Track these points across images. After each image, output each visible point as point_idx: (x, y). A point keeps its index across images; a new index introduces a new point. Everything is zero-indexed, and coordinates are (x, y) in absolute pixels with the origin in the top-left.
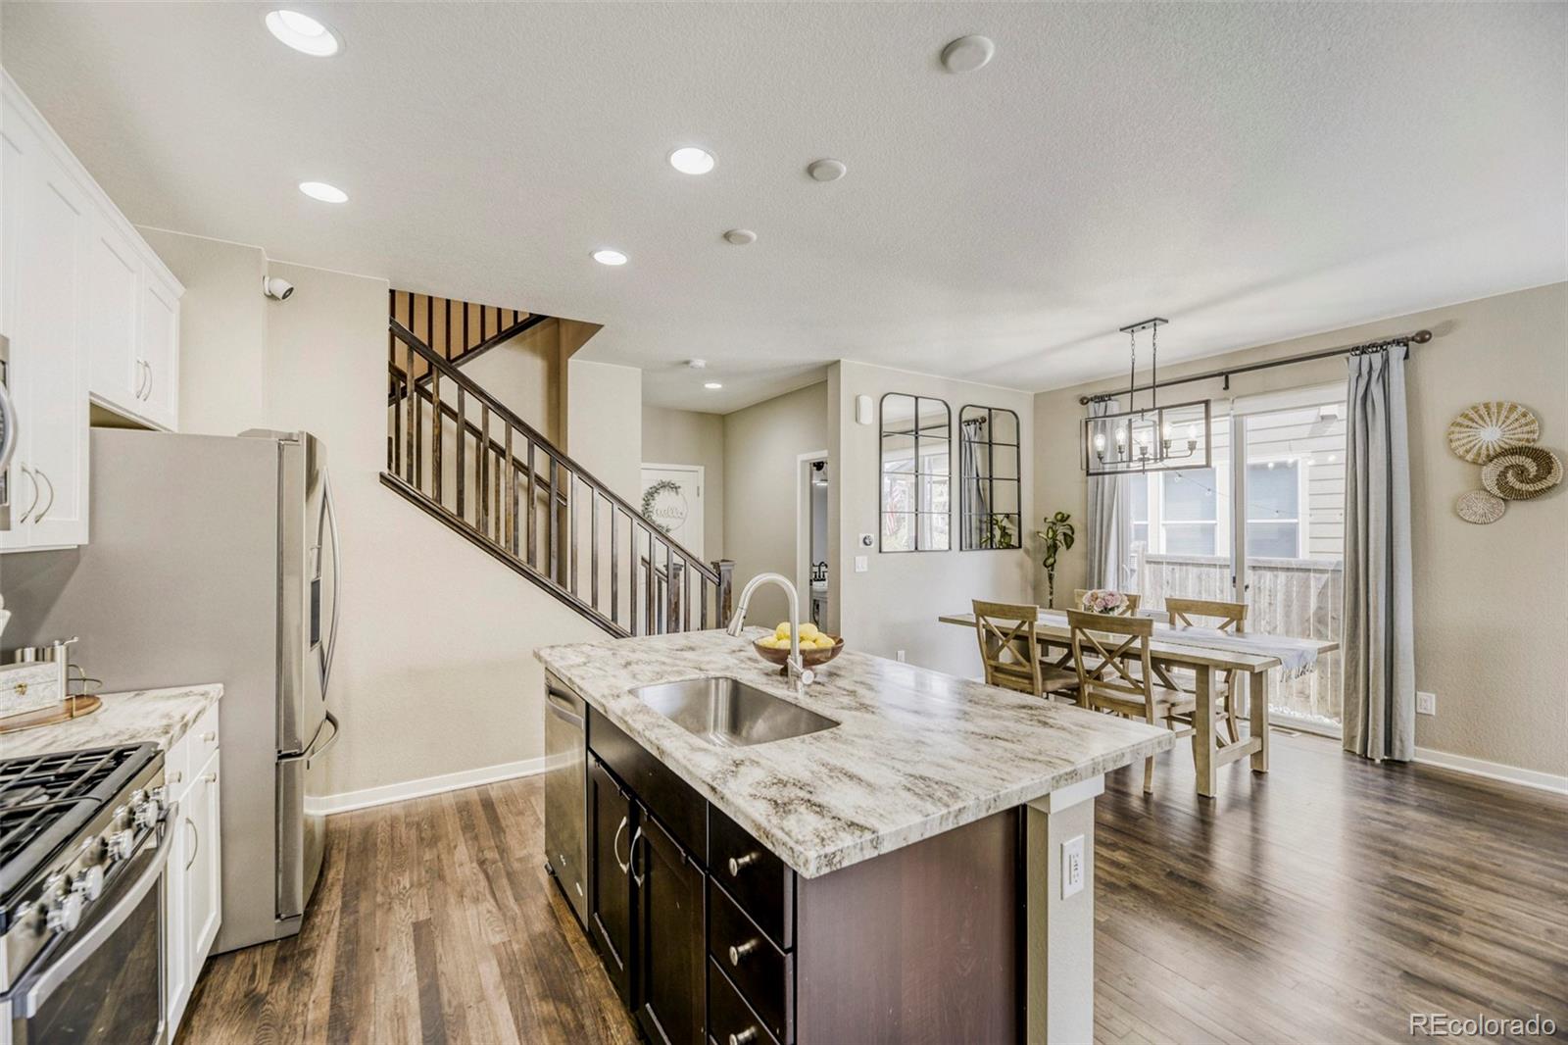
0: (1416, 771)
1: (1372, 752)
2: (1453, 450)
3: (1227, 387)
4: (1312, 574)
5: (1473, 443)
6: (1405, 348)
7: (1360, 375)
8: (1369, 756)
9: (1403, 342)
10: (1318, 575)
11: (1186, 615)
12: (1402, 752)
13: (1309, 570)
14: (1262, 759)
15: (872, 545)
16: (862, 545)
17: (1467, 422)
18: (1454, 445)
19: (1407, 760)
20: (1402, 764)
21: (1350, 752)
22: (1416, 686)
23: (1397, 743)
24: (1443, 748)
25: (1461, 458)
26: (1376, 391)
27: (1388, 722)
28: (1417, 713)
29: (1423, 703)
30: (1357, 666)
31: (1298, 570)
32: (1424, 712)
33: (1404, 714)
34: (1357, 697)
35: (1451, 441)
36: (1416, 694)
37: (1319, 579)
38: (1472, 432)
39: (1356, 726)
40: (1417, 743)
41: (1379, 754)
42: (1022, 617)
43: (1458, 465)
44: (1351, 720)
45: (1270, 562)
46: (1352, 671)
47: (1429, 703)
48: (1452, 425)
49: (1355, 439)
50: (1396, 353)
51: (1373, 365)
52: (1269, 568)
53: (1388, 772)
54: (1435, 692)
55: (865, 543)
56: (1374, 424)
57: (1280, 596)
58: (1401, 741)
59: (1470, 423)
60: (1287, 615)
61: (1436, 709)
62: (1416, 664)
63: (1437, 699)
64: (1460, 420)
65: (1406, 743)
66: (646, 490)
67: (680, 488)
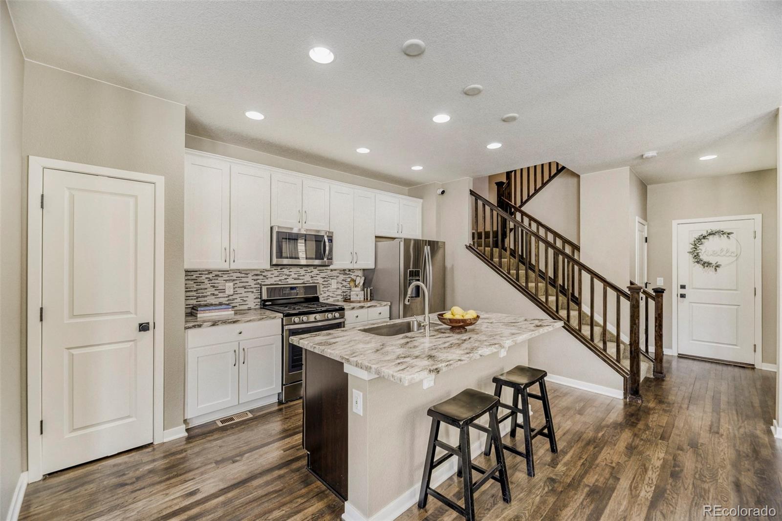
66: (695, 238)
67: (732, 233)
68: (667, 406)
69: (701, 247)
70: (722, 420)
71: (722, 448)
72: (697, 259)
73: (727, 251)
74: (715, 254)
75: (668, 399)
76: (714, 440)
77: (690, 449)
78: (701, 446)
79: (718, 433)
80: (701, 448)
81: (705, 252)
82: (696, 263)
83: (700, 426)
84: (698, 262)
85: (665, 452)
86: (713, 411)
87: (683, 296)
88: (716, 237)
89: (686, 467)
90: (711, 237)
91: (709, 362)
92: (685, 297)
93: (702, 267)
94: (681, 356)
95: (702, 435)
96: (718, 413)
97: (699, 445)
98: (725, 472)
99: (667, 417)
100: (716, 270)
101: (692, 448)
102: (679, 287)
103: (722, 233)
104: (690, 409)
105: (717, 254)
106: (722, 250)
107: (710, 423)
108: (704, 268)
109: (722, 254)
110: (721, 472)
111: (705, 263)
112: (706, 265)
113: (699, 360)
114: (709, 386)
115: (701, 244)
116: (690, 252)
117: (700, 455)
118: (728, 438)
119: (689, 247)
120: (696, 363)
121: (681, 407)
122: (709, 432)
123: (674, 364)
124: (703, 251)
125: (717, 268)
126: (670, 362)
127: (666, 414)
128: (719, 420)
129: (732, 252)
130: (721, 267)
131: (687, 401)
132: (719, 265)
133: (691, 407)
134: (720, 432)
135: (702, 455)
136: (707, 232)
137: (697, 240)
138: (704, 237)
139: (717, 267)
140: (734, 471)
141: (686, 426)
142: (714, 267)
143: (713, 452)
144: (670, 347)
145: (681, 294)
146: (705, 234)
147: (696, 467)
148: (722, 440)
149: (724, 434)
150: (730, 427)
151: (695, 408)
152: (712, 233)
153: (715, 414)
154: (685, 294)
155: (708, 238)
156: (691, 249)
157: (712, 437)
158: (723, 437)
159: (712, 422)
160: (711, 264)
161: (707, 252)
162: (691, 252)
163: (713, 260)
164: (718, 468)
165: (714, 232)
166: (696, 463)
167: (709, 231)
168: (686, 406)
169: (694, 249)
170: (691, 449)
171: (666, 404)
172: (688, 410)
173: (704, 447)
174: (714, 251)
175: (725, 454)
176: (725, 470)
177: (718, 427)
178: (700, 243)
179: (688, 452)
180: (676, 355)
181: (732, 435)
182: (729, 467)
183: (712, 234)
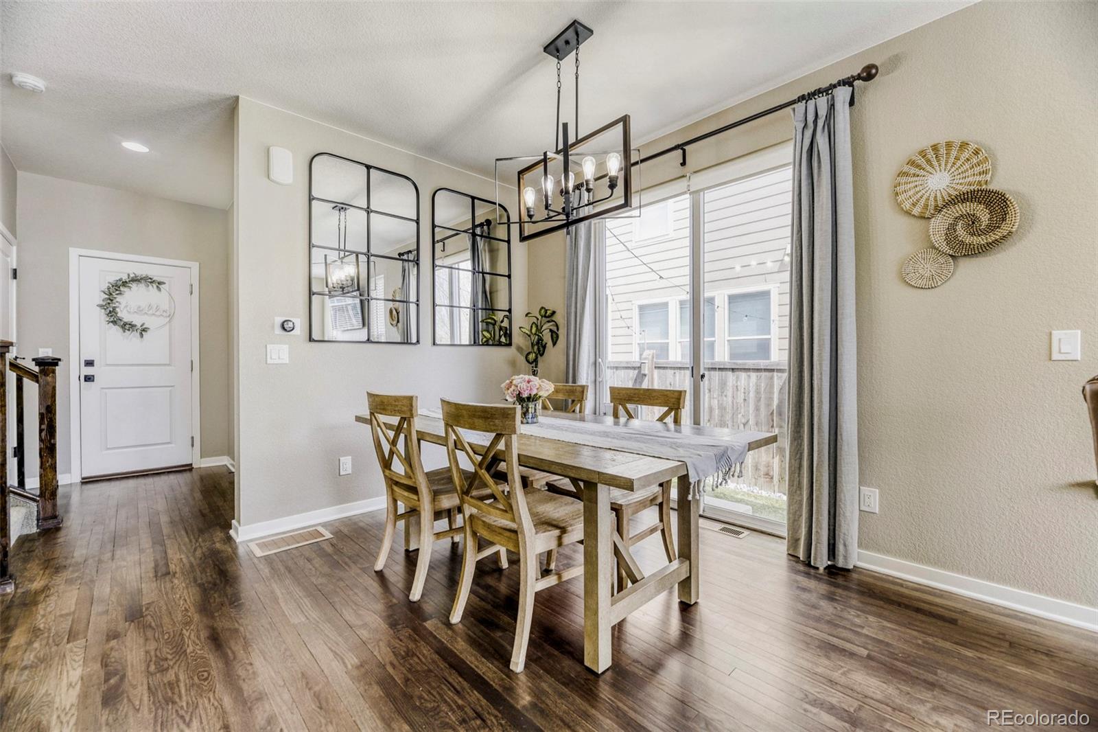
0: (861, 584)
1: (815, 559)
2: (899, 205)
3: (684, 164)
4: (775, 374)
5: (920, 194)
6: (851, 88)
7: (805, 126)
8: (812, 564)
9: (848, 82)
10: (780, 374)
11: (629, 406)
12: (845, 557)
13: (772, 370)
14: (690, 588)
15: (297, 331)
16: (278, 331)
17: (913, 170)
18: (900, 198)
19: (851, 567)
20: (845, 572)
21: (793, 557)
22: (860, 482)
23: (840, 548)
24: (888, 552)
25: (908, 213)
26: (822, 142)
27: (832, 523)
28: (860, 510)
29: (866, 498)
30: (801, 459)
31: (766, 370)
32: (867, 509)
33: (848, 514)
34: (801, 495)
35: (897, 194)
36: (859, 488)
37: (781, 377)
38: (919, 181)
39: (800, 527)
40: (860, 545)
41: (822, 562)
42: (400, 412)
43: (905, 221)
44: (794, 520)
45: (745, 364)
46: (797, 465)
47: (872, 498)
48: (898, 176)
49: (800, 200)
50: (842, 94)
51: (819, 113)
52: (744, 369)
53: (833, 589)
54: (879, 487)
55: (284, 328)
56: (819, 181)
57: (752, 395)
58: (845, 545)
59: (917, 171)
60: (757, 409)
61: (880, 505)
62: (860, 455)
63: (881, 496)
64: (906, 169)
65: (850, 548)
66: (109, 283)
67: (164, 283)
68: (73, 572)
69: (119, 298)
70: (170, 552)
71: (179, 593)
72: (113, 317)
73: (157, 309)
74: (140, 311)
75: (73, 557)
76: (165, 588)
77: (130, 625)
78: (147, 609)
79: (168, 573)
80: (147, 612)
81: (126, 306)
82: (111, 324)
83: (138, 577)
84: (114, 322)
85: (81, 663)
86: (154, 543)
87: (89, 379)
88: (142, 286)
89: (129, 663)
90: (134, 286)
91: (134, 476)
92: (93, 381)
93: (121, 330)
94: (87, 481)
95: (144, 592)
96: (163, 545)
97: (144, 609)
98: (192, 630)
99: (77, 591)
100: (142, 335)
101: (133, 621)
102: (83, 363)
103: (150, 280)
104: (117, 556)
105: (144, 312)
106: (150, 306)
107: (153, 565)
108: (124, 332)
109: (151, 312)
110: (188, 634)
111: (125, 324)
112: (127, 327)
113: (117, 479)
114: (140, 510)
115: (120, 294)
116: (101, 306)
117: (150, 626)
118: (183, 573)
119: (100, 298)
120: (113, 484)
121: (100, 561)
122: (155, 579)
123: (75, 498)
124: (122, 306)
125: (143, 333)
126: (68, 497)
127: (74, 587)
128: (166, 553)
129: (164, 311)
130: (149, 332)
131: (110, 547)
132: (146, 328)
133: (118, 553)
134: (171, 570)
135: (153, 624)
136: (129, 275)
137: (113, 286)
138: (125, 284)
139: (144, 330)
140: (205, 620)
141: (116, 589)
142: (139, 331)
143: (168, 609)
144: (69, 471)
145: (86, 376)
146: (125, 278)
147: (147, 652)
148: (176, 581)
149: (178, 570)
150: (182, 556)
151: (125, 552)
152: (135, 279)
153: (158, 548)
154: (93, 376)
155: (130, 285)
156: (103, 301)
157: (161, 585)
158: (177, 575)
159: (156, 561)
160: (136, 326)
161: (128, 308)
162: (103, 306)
163: (137, 321)
164: (182, 630)
165: (139, 278)
166: (145, 645)
167: (132, 276)
168: (109, 555)
169: (109, 301)
170: (133, 624)
171: (71, 569)
172: (113, 560)
173: (152, 609)
174: (139, 307)
175: (186, 601)
176: (192, 627)
177: (167, 565)
178: (117, 292)
179: (128, 635)
180: (79, 480)
181: (188, 565)
182: (196, 617)
183: (136, 281)
